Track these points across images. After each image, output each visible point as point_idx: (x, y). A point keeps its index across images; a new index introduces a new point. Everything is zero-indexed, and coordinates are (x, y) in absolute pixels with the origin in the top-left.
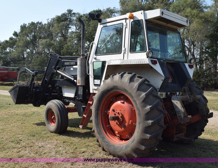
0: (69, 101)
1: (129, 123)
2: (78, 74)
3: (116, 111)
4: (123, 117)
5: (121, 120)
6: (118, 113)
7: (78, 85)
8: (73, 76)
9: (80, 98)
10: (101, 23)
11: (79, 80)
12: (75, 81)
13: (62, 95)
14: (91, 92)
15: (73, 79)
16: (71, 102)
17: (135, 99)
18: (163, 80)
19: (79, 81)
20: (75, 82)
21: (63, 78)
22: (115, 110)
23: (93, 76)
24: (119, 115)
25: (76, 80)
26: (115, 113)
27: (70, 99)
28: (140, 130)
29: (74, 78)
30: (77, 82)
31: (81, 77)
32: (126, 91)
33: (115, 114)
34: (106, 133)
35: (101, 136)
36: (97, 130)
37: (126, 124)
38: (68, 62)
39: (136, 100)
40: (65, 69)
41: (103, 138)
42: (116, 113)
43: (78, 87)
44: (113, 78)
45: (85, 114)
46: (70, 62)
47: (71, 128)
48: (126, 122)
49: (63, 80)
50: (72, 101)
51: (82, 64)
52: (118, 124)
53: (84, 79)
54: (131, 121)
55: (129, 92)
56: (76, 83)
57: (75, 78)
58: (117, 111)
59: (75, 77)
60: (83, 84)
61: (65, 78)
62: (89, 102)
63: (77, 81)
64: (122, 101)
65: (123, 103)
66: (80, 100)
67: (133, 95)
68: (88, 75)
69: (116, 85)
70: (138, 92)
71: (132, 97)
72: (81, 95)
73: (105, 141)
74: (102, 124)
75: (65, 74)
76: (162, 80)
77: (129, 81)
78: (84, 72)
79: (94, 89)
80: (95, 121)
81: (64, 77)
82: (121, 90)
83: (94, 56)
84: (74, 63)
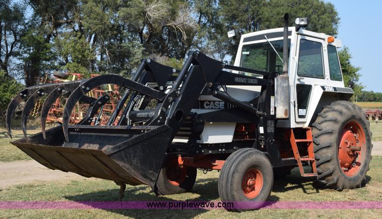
2: (286, 100)
7: (285, 117)
19: (287, 111)
46: (247, 77)
72: (272, 134)
83: (297, 77)
84: (256, 82)
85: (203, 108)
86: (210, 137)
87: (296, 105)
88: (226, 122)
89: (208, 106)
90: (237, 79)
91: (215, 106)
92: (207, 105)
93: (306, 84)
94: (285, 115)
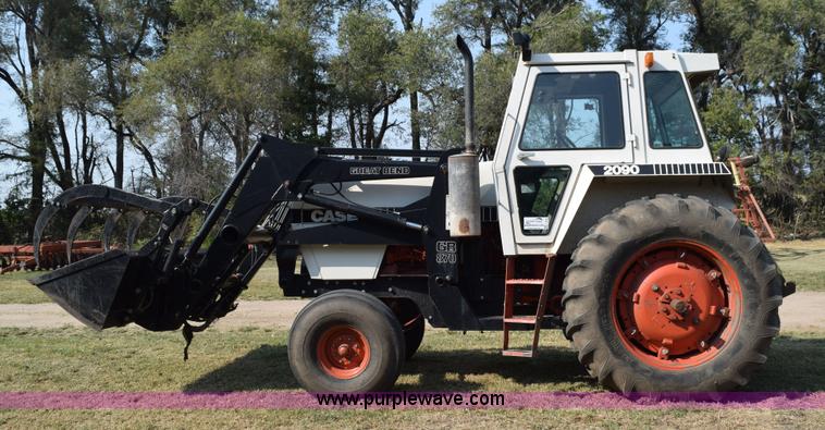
1: (709, 311)
7: (461, 234)
10: (530, 63)
11: (466, 221)
12: (412, 224)
15: (400, 220)
19: (468, 223)
26: (667, 293)
31: (473, 212)
37: (702, 317)
39: (743, 254)
42: (670, 294)
48: (701, 312)
54: (712, 307)
62: (510, 282)
64: (681, 264)
72: (451, 268)
73: (642, 370)
79: (520, 244)
83: (517, 151)
84: (407, 170)
85: (309, 220)
86: (322, 269)
87: (516, 209)
88: (343, 243)
89: (320, 219)
90: (354, 171)
91: (335, 217)
92: (318, 216)
93: (547, 164)
94: (461, 229)
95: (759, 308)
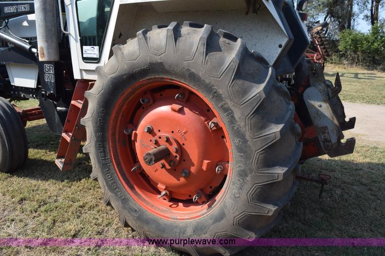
0: (26, 95)
1: (201, 165)
2: (40, 34)
3: (159, 134)
4: (181, 150)
5: (178, 158)
6: (168, 140)
7: (40, 59)
8: (27, 39)
9: (50, 90)
11: (42, 48)
12: (34, 50)
13: (9, 82)
14: (77, 76)
15: (28, 47)
16: (31, 97)
17: (230, 104)
18: (283, 45)
19: (43, 50)
20: (34, 53)
21: (7, 46)
22: (156, 131)
23: (79, 38)
24: (171, 144)
25: (36, 47)
26: (156, 138)
27: (27, 90)
28: (245, 191)
29: (30, 43)
30: (38, 53)
31: (47, 41)
32: (193, 77)
33: (157, 143)
34: (132, 188)
35: (116, 195)
36: (105, 179)
37: (193, 169)
38: (12, 5)
39: (232, 108)
40: (6, 25)
41: (125, 201)
42: (159, 140)
43: (41, 65)
44: (146, 39)
45: (66, 132)
46: (17, 4)
47: (36, 150)
49: (7, 48)
50: (33, 96)
51: (48, 7)
52: (168, 167)
53: (54, 44)
54: (206, 162)
55: (207, 81)
56: (36, 54)
57: (34, 44)
58: (164, 134)
59: (33, 42)
60: (54, 58)
61: (10, 46)
62: (73, 102)
63: (37, 51)
64: (177, 107)
65: (181, 111)
66: (51, 97)
67: (220, 91)
68: (64, 34)
69: (159, 61)
70: (240, 82)
71: (217, 97)
72: (52, 85)
73: (130, 209)
74: (118, 164)
75: (9, 35)
76: (280, 46)
77: (203, 49)
78: (53, 28)
79: (85, 70)
80: (97, 156)
81: (9, 44)
82: (176, 74)
95: (248, 178)
